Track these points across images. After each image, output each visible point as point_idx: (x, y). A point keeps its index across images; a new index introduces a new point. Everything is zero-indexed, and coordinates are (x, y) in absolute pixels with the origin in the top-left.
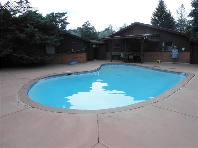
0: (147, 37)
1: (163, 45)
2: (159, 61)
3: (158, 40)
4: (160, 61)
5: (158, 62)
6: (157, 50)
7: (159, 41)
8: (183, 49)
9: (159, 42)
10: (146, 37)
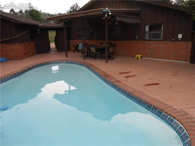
0: (110, 14)
1: (147, 29)
2: (139, 56)
3: (137, 21)
4: (141, 57)
5: (138, 58)
6: (137, 37)
7: (140, 22)
8: (180, 36)
9: (139, 24)
10: (108, 12)
